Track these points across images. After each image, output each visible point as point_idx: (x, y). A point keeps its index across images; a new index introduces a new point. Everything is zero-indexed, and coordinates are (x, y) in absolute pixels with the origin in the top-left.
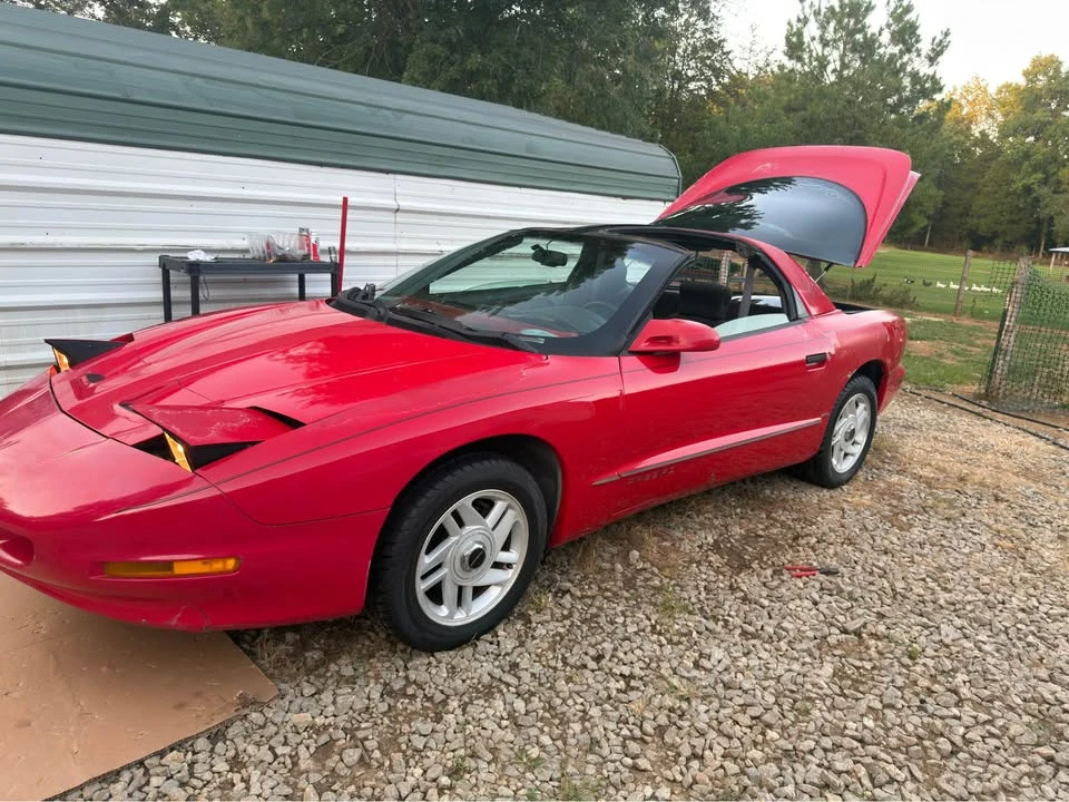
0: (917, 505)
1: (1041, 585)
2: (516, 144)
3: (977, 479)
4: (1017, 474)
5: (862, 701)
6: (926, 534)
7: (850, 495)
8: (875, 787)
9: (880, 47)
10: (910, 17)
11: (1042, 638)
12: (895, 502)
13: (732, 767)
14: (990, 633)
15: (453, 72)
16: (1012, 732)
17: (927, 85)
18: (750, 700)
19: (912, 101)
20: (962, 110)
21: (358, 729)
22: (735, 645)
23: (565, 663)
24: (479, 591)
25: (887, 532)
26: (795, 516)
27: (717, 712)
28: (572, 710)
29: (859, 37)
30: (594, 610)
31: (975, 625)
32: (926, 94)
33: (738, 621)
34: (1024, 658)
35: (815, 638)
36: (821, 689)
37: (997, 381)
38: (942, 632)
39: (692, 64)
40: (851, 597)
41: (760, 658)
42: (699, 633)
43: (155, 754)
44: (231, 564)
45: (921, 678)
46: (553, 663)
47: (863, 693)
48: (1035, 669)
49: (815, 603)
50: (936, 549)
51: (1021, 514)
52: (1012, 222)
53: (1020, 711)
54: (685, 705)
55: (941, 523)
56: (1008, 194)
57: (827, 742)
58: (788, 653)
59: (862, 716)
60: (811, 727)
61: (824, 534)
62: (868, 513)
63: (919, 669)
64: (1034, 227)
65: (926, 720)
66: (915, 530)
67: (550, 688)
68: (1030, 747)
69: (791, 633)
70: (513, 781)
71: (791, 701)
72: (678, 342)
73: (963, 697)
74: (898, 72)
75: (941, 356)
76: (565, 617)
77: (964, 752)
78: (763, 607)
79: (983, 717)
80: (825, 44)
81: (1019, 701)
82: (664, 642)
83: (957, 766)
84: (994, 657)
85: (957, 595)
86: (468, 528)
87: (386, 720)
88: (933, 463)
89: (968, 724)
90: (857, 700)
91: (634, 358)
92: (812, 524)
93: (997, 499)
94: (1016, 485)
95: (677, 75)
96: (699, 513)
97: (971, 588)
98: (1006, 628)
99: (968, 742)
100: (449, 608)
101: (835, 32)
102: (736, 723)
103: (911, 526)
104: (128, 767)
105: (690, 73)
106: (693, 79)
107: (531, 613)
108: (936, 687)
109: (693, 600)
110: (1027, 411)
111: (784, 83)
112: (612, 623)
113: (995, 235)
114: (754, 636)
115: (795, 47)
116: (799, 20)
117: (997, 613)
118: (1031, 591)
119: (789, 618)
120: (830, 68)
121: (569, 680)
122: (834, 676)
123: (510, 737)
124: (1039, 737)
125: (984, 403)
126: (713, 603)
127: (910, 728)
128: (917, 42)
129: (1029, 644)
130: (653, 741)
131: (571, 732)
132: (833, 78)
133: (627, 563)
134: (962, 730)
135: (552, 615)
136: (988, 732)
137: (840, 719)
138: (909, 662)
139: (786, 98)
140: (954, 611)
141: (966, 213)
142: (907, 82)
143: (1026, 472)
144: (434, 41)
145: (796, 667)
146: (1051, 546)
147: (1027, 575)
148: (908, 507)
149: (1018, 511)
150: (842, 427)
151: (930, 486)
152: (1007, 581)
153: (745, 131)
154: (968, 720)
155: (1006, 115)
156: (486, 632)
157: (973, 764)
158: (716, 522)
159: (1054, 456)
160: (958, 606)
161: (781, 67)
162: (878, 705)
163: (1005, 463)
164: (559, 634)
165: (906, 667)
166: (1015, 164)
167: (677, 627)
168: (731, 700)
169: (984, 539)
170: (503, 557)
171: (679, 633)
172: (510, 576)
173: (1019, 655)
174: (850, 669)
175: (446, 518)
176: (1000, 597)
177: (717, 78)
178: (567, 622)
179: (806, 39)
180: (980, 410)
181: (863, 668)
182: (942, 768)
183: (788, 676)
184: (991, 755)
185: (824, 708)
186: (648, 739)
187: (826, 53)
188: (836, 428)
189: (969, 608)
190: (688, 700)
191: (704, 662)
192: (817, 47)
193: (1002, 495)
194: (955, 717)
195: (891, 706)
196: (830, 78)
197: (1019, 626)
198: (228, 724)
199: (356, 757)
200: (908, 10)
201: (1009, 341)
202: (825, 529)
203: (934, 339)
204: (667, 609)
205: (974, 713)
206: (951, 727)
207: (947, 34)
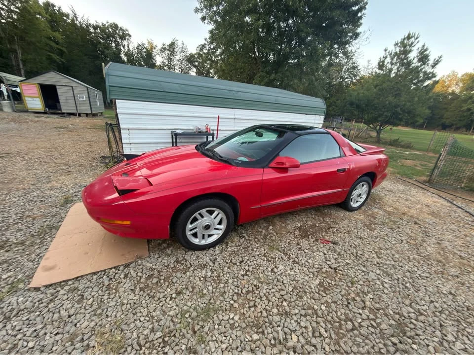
0: (381, 222)
1: (422, 262)
2: (272, 99)
3: (410, 214)
4: (428, 214)
5: (324, 298)
6: (380, 233)
7: (356, 215)
8: (313, 336)
9: (413, 63)
10: (427, 52)
11: (413, 285)
12: (372, 219)
13: (265, 314)
14: (390, 279)
15: (266, 80)
16: (382, 327)
17: (430, 76)
18: (283, 287)
19: (423, 81)
20: (445, 83)
21: (162, 272)
22: (289, 265)
23: (231, 261)
24: (210, 236)
25: (364, 231)
26: (332, 220)
27: (270, 290)
28: (224, 279)
29: (405, 61)
30: (249, 245)
31: (385, 275)
32: (429, 78)
33: (294, 256)
34: (401, 293)
35: (318, 268)
36: (312, 289)
37: (434, 177)
38: (369, 275)
39: (347, 74)
40: (339, 254)
41: (295, 272)
42: (279, 258)
43: (109, 269)
44: (128, 223)
45: (353, 293)
46: (227, 261)
47: (327, 294)
48: (404, 299)
49: (325, 254)
50: (382, 240)
51: (424, 231)
52: (460, 120)
53: (390, 317)
54: (260, 285)
55: (388, 230)
56: (460, 111)
57: (303, 312)
58: (306, 272)
59: (322, 304)
60: (300, 304)
61: (340, 228)
62: (360, 222)
63: (353, 289)
64: (469, 122)
65: (347, 312)
66: (376, 231)
67: (222, 269)
68: (388, 336)
69: (310, 264)
70: (193, 300)
71: (298, 291)
72: (285, 165)
73: (366, 306)
74: (419, 72)
75: (416, 166)
76: (239, 246)
77: (358, 330)
78: (305, 252)
79: (372, 316)
80: (392, 64)
81: (391, 312)
82: (266, 259)
83: (351, 336)
84: (388, 290)
85: (382, 260)
86: (205, 218)
87: (171, 270)
88: (394, 206)
89: (364, 318)
90: (323, 296)
91: (270, 169)
92: (337, 224)
93: (416, 223)
94: (426, 218)
95: (342, 77)
96: (299, 216)
97: (390, 258)
98: (399, 278)
99: (361, 326)
100: (199, 239)
101: (397, 60)
102: (274, 295)
103: (375, 229)
104: (102, 271)
105: (346, 76)
106: (347, 78)
107: (229, 242)
108: (357, 298)
109: (282, 246)
110: (444, 189)
111: (376, 78)
112: (252, 250)
113: (453, 125)
114: (298, 263)
115: (381, 66)
116: (384, 57)
117: (397, 271)
118: (416, 264)
119: (312, 258)
120: (393, 72)
121: (229, 268)
122: (319, 285)
123: (200, 284)
124: (394, 332)
125: (427, 184)
126: (288, 248)
127: (339, 314)
128: (428, 61)
129: (406, 287)
130: (244, 296)
131: (220, 286)
132: (394, 75)
133: (267, 230)
134: (360, 320)
135: (236, 244)
136: (371, 324)
137: (313, 304)
138: (350, 285)
139: (375, 82)
140: (379, 267)
141: (441, 118)
142: (421, 75)
143: (433, 214)
144: (262, 71)
145: (306, 278)
146: (433, 246)
147: (416, 256)
148: (377, 222)
149: (423, 229)
150: (355, 193)
151: (389, 215)
152: (407, 257)
153: (358, 93)
154: (364, 316)
155: (464, 84)
156: (212, 247)
157: (359, 337)
158: (304, 219)
159: (448, 208)
160: (381, 265)
161: (376, 73)
162: (330, 301)
163: (425, 209)
164: (234, 251)
165: (348, 287)
166: (465, 101)
167: (272, 255)
168: (277, 286)
169: (403, 239)
170: (218, 227)
171: (272, 258)
172: (221, 233)
173: (400, 291)
174: (326, 283)
175: (196, 215)
176: (401, 264)
177: (355, 77)
178: (239, 247)
179: (386, 63)
180: (424, 186)
181: (331, 284)
182: (344, 336)
183: (301, 281)
184: (368, 335)
185: (309, 297)
186: (242, 295)
187: (392, 67)
188: (353, 193)
189: (385, 267)
190: (262, 283)
191: (275, 270)
192: (389, 66)
193: (418, 222)
194: (360, 314)
195: (335, 302)
196: (393, 75)
197: (404, 278)
198: (131, 263)
199: (156, 281)
200: (426, 50)
201: (441, 164)
202: (341, 227)
203: (415, 160)
204: (272, 248)
205: (368, 314)
206: (356, 317)
207: (440, 57)
